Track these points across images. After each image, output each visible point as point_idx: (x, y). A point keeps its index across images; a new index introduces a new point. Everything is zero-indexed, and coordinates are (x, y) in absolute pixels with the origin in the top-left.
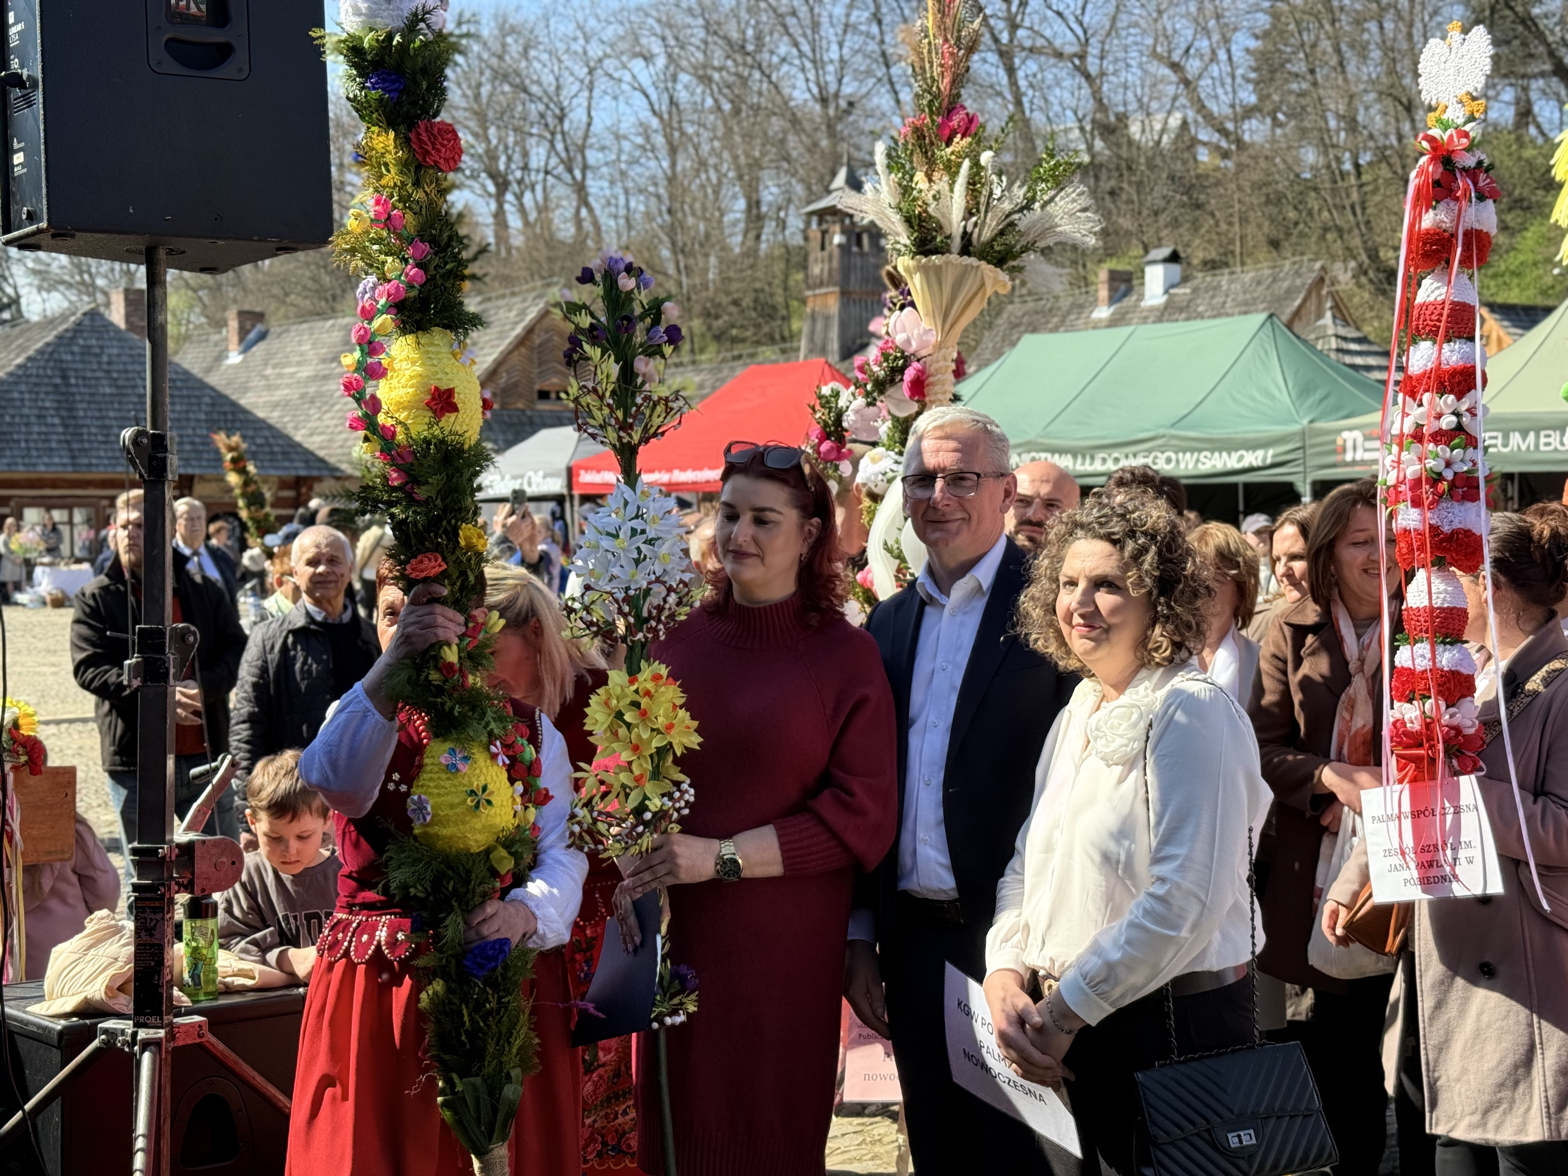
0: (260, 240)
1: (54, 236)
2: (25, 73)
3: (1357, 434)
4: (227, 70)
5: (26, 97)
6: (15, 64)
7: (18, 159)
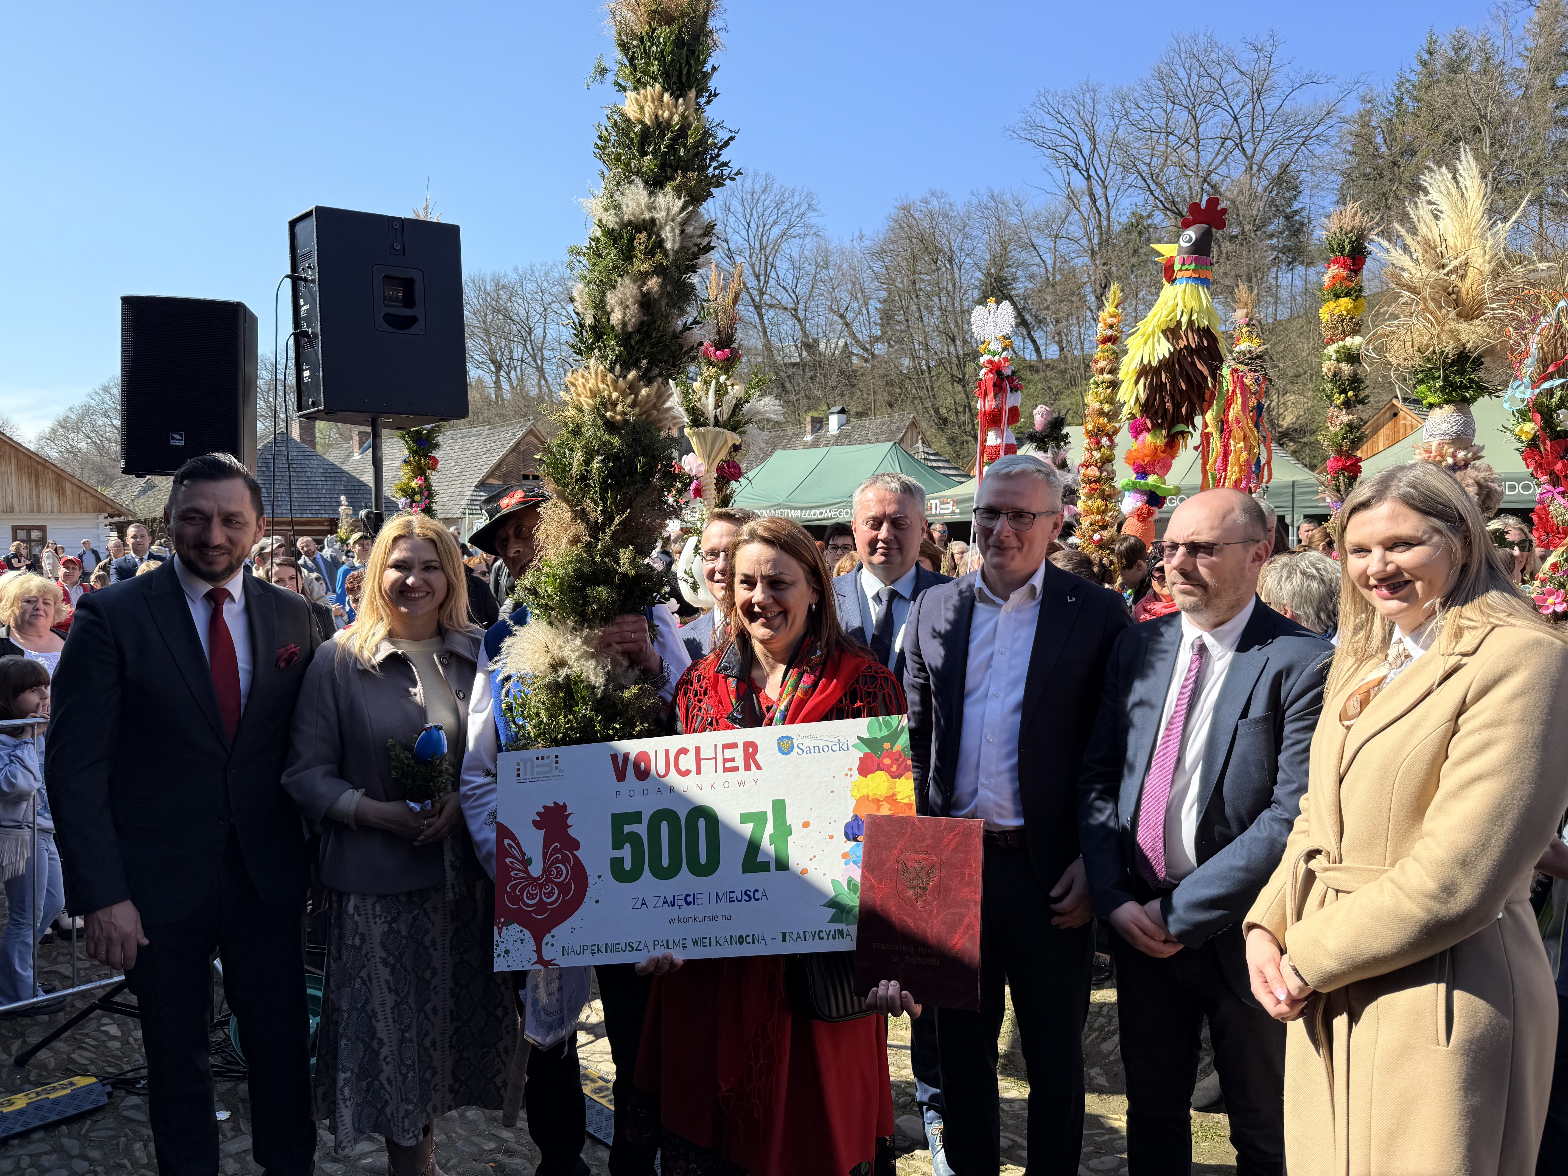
0: (431, 415)
1: (327, 413)
2: (310, 331)
3: (937, 501)
4: (414, 329)
5: (311, 342)
6: (304, 325)
7: (306, 374)
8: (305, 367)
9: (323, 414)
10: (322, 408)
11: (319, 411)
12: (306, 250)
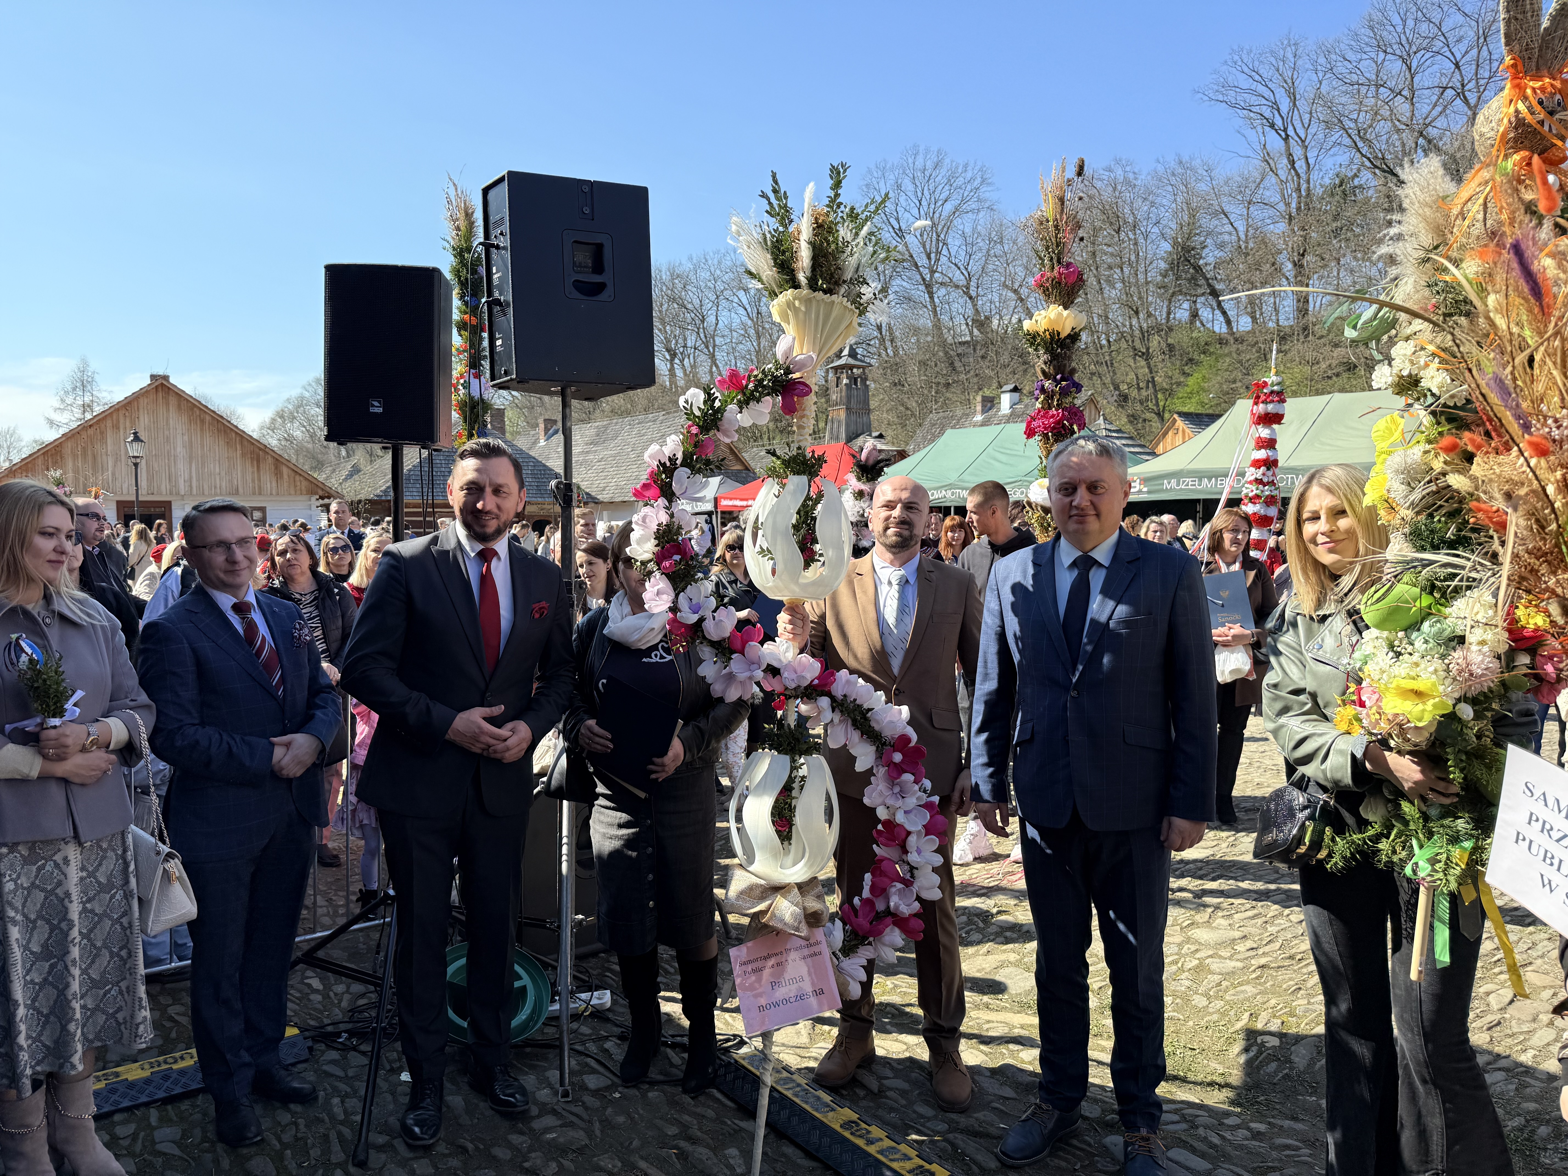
0: (619, 384)
1: (517, 383)
2: (502, 298)
4: (603, 296)
5: (503, 310)
6: (496, 294)
7: (499, 342)
8: (497, 336)
10: (514, 376)
11: (511, 379)
12: (498, 217)
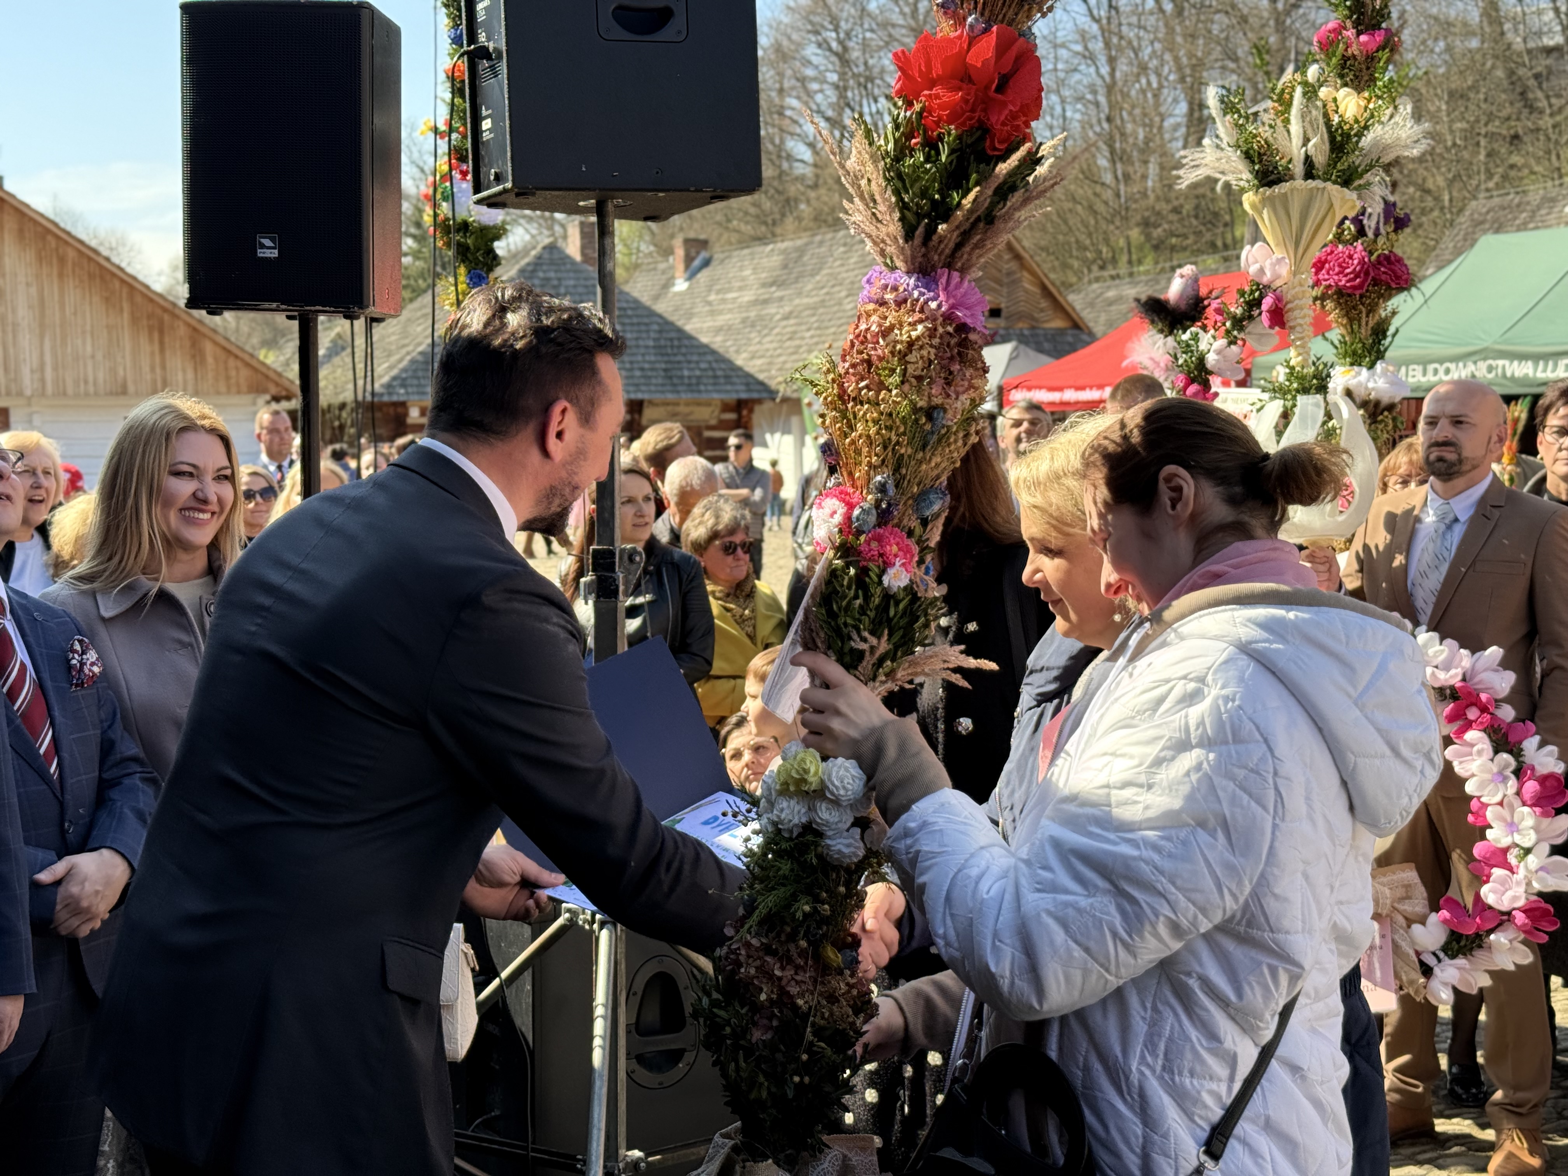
0: (697, 191)
1: (518, 195)
2: (491, 46)
4: (668, 33)
5: (492, 68)
6: (482, 37)
7: (486, 124)
8: (484, 113)
9: (511, 197)
10: (509, 185)
11: (505, 191)
